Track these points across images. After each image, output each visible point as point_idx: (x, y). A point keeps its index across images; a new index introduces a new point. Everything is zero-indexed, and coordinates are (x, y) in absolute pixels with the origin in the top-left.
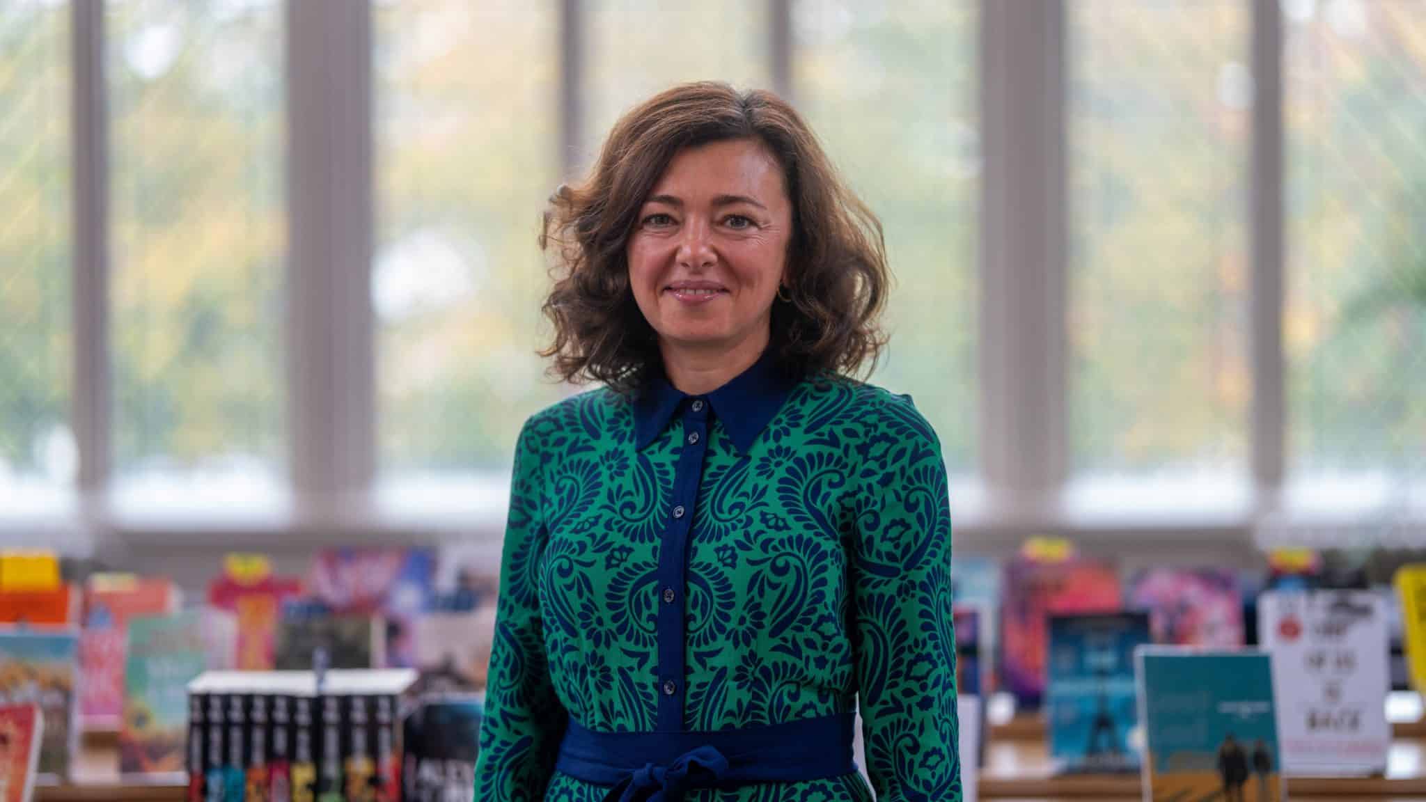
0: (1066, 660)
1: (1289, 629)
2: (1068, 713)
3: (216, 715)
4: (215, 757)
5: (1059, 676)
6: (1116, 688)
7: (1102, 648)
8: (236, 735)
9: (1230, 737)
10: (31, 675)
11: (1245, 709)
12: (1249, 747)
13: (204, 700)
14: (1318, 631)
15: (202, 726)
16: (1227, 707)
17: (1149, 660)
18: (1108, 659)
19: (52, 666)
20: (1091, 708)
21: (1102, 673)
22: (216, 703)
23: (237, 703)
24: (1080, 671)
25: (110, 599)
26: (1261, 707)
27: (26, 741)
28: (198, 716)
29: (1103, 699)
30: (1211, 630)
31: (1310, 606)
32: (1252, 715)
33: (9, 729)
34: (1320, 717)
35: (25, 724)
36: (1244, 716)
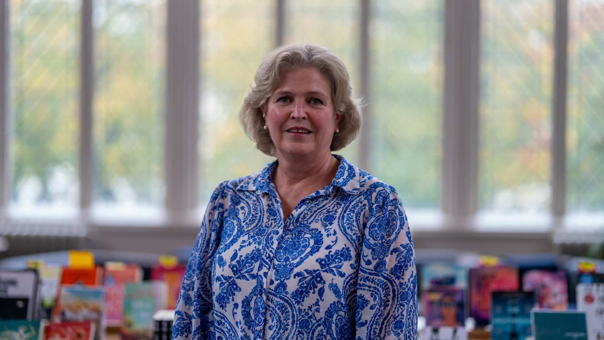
0: (499, 309)
1: (589, 299)
2: (500, 331)
3: (165, 329)
5: (496, 316)
6: (520, 321)
7: (514, 305)
10: (86, 305)
11: (575, 335)
13: (160, 323)
14: (600, 299)
15: (159, 333)
16: (568, 334)
18: (516, 310)
19: (93, 302)
20: (509, 329)
21: (514, 315)
22: (165, 325)
24: (504, 314)
25: (114, 273)
26: (582, 335)
27: (88, 336)
29: (514, 326)
30: (555, 295)
31: (598, 290)
32: (578, 338)
33: (82, 331)
34: (602, 335)
35: (88, 330)
36: (575, 338)
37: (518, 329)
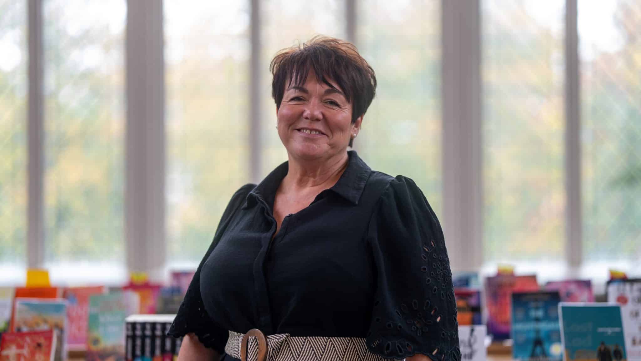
0: (520, 314)
1: (622, 299)
2: (521, 338)
3: (138, 333)
4: (138, 352)
5: (516, 321)
6: (544, 326)
7: (537, 308)
8: (148, 341)
9: (603, 343)
10: (45, 321)
11: (609, 330)
12: (612, 348)
13: (134, 325)
14: (635, 301)
15: (132, 338)
16: (601, 330)
17: (564, 308)
18: (540, 313)
19: (54, 318)
20: (532, 335)
21: (537, 320)
22: (138, 327)
23: (148, 327)
24: (527, 319)
26: (617, 330)
27: (49, 346)
28: (130, 333)
29: (537, 331)
31: (631, 290)
32: (613, 333)
33: (42, 341)
34: (638, 340)
35: (49, 338)
36: (609, 334)
37: (542, 335)
